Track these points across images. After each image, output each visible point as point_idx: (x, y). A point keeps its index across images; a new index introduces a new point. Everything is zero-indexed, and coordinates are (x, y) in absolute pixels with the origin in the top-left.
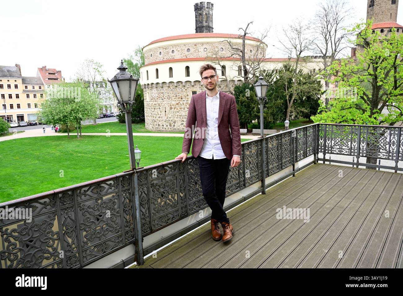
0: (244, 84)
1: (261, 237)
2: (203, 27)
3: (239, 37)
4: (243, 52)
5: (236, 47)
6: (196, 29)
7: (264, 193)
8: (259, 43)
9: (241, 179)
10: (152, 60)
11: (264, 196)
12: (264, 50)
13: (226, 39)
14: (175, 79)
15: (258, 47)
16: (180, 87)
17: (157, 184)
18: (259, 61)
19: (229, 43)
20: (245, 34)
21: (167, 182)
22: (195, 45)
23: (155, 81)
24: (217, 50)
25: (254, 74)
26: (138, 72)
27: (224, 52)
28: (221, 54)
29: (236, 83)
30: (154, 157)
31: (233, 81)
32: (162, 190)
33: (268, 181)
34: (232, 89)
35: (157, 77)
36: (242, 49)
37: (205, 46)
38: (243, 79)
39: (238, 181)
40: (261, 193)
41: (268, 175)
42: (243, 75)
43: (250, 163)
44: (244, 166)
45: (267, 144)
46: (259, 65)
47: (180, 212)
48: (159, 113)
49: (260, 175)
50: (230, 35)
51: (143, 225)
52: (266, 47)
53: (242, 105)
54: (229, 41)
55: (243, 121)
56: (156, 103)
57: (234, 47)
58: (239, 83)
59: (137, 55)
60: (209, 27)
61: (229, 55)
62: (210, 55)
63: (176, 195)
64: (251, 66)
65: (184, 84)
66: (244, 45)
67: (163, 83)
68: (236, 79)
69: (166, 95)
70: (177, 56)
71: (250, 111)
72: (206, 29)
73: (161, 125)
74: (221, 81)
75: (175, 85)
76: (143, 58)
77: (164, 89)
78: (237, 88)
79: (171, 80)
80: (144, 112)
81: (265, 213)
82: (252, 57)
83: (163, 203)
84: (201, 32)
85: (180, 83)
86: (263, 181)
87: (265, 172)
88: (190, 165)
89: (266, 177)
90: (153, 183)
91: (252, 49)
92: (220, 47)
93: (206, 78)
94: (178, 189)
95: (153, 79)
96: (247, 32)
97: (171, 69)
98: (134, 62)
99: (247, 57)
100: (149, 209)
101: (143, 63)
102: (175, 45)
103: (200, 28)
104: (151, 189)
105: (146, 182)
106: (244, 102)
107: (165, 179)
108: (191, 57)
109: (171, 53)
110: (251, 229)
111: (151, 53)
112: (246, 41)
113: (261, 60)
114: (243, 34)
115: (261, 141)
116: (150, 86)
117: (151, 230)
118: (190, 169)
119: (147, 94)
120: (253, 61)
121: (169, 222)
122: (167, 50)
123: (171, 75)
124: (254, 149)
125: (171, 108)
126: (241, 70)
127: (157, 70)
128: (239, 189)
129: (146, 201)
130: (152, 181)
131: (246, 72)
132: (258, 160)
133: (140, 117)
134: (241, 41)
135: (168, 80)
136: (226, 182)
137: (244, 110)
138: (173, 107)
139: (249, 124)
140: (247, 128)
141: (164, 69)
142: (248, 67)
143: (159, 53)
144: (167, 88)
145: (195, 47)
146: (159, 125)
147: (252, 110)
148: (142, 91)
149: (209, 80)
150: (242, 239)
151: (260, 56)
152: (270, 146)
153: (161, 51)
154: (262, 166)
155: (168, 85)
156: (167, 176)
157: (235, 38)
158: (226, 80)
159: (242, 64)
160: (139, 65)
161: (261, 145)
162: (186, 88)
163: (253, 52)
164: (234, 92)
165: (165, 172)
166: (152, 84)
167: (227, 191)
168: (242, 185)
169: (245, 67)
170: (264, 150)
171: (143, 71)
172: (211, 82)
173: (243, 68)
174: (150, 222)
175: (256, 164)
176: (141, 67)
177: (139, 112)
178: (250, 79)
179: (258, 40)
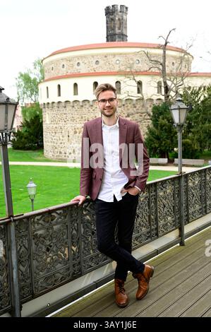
0: (165, 103)
1: (176, 304)
2: (115, 35)
3: (159, 47)
4: (163, 65)
5: (155, 59)
6: (107, 38)
7: (182, 244)
8: (183, 54)
9: (153, 227)
10: (53, 74)
11: (182, 247)
12: (189, 62)
13: (143, 49)
14: (80, 98)
15: (182, 59)
16: (87, 106)
17: (41, 235)
18: (183, 76)
19: (147, 54)
20: (166, 43)
21: (55, 232)
22: (106, 57)
23: (57, 99)
24: (131, 62)
25: (177, 92)
26: (37, 88)
27: (140, 65)
28: (136, 67)
29: (155, 102)
30: (54, 192)
31: (151, 100)
32: (48, 243)
33: (188, 229)
34: (150, 110)
35: (59, 95)
36: (162, 61)
37: (117, 58)
38: (163, 98)
39: (148, 230)
40: (179, 244)
41: (188, 221)
42: (163, 93)
43: (165, 206)
44: (156, 210)
45: (187, 182)
46: (182, 80)
47: (71, 270)
48: (61, 138)
49: (177, 221)
50: (148, 44)
51: (21, 289)
52: (191, 59)
53: (161, 129)
54: (146, 51)
55: (163, 148)
56: (57, 126)
57: (152, 59)
58: (158, 102)
59: (35, 68)
60: (122, 35)
61: (146, 68)
62: (123, 68)
63: (67, 249)
64: (173, 82)
65: (91, 103)
66: (164, 56)
67: (66, 102)
68: (155, 98)
69: (69, 116)
70: (83, 69)
71: (172, 137)
72: (119, 37)
73: (63, 152)
74: (137, 100)
75: (81, 104)
76: (42, 71)
77: (68, 109)
78: (156, 109)
79: (76, 98)
80: (42, 136)
81: (182, 272)
82: (175, 71)
83: (49, 260)
84: (112, 41)
85: (86, 102)
86: (181, 230)
87: (185, 218)
88: (86, 210)
89: (185, 224)
90: (37, 234)
91: (174, 62)
92: (135, 59)
93: (104, 101)
94: (69, 241)
95: (54, 98)
96: (168, 41)
97: (76, 85)
98: (32, 77)
99: (168, 71)
100: (30, 266)
101: (43, 78)
102: (82, 57)
103: (111, 37)
104: (33, 242)
105: (26, 233)
106: (164, 126)
107: (52, 228)
108: (101, 70)
109: (76, 66)
110: (164, 293)
111: (53, 65)
112: (167, 52)
113: (186, 75)
114: (164, 43)
115: (179, 178)
116: (50, 105)
117: (33, 294)
118: (86, 215)
119: (47, 115)
120: (176, 76)
121: (57, 284)
122: (71, 63)
123: (76, 93)
124: (169, 189)
125: (75, 132)
126: (161, 87)
127: (59, 86)
128: (149, 239)
129: (26, 258)
130: (35, 231)
131: (167, 90)
132: (175, 203)
133: (37, 143)
134: (161, 52)
135: (72, 98)
136: (132, 232)
137: (164, 135)
138: (77, 130)
139: (171, 152)
140: (168, 158)
141: (67, 85)
142: (169, 83)
143: (61, 66)
144: (71, 108)
145: (105, 59)
146: (60, 153)
147: (174, 136)
148: (41, 111)
149: (108, 104)
150: (151, 307)
151: (184, 70)
152: (191, 184)
153: (65, 63)
154: (179, 209)
155: (71, 104)
156: (55, 225)
157: (154, 48)
158: (143, 99)
159: (162, 79)
160: (38, 81)
161: (179, 183)
162: (93, 108)
163: (176, 65)
164: (152, 114)
165: (52, 220)
166: (53, 103)
167: (134, 242)
168: (154, 235)
169: (165, 83)
170: (183, 190)
171: (42, 87)
172: (109, 107)
173: (163, 85)
174: (31, 284)
175: (172, 208)
176: (40, 82)
177: (37, 137)
178: (172, 97)
179: (182, 51)
